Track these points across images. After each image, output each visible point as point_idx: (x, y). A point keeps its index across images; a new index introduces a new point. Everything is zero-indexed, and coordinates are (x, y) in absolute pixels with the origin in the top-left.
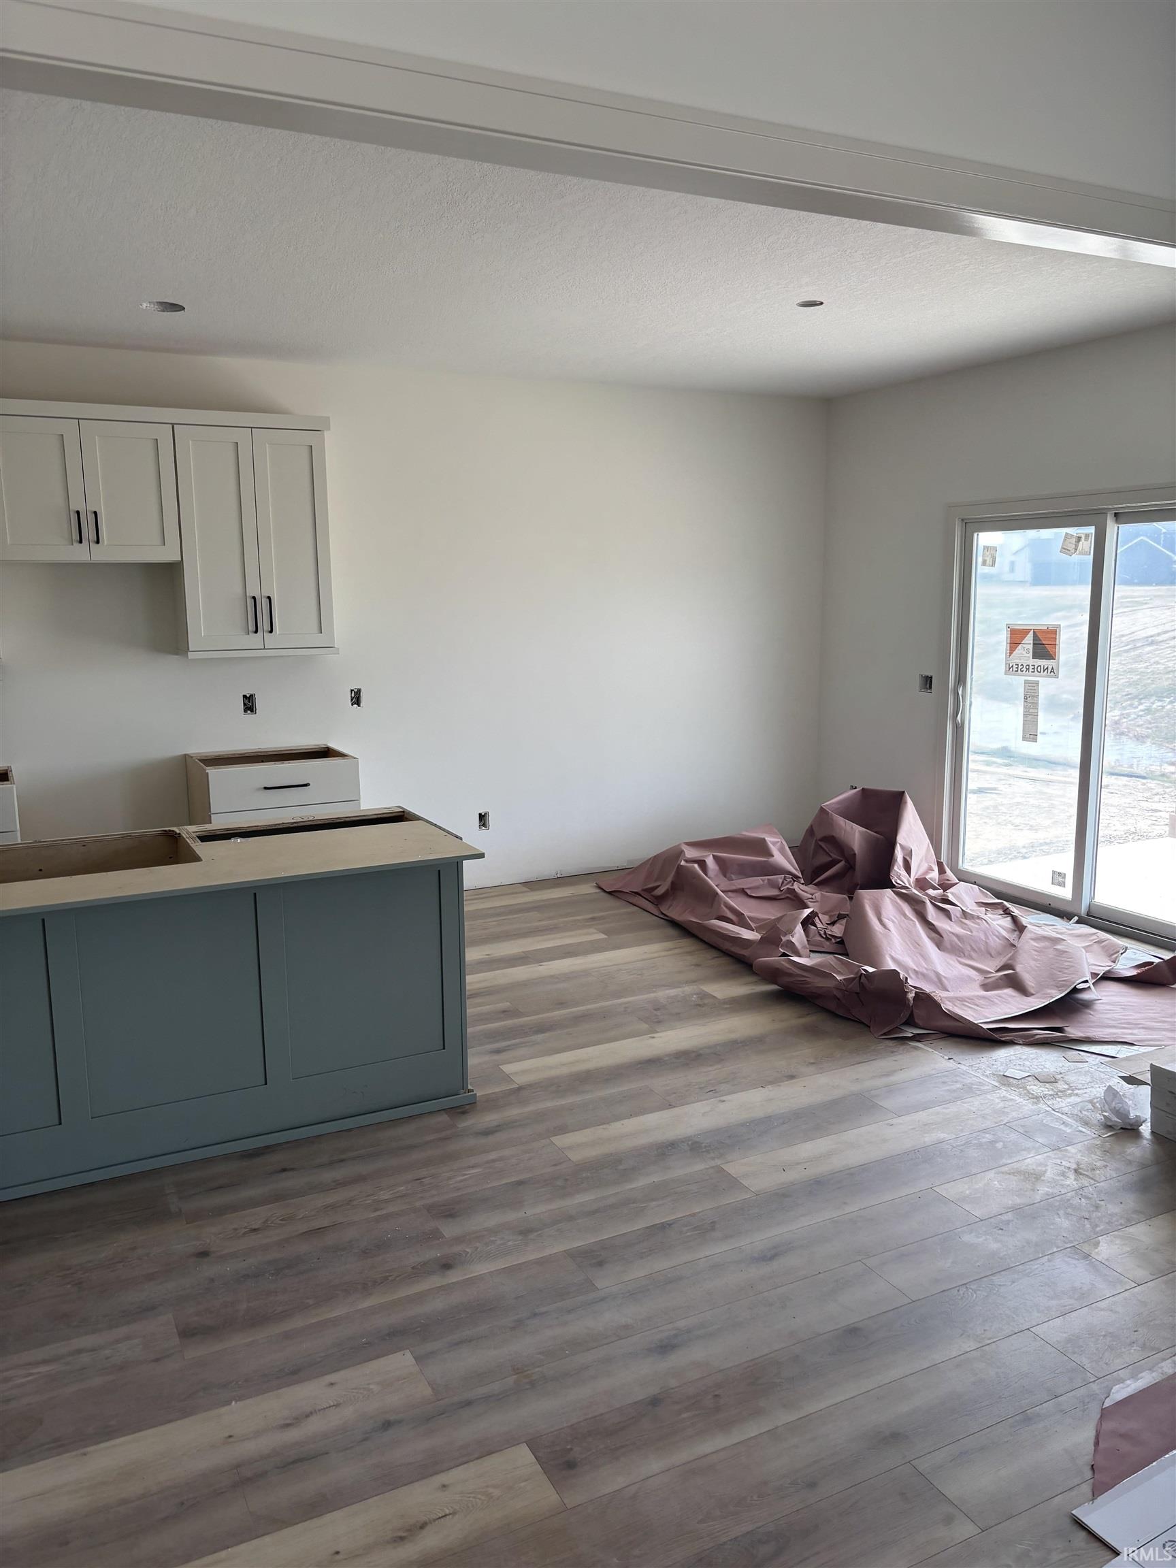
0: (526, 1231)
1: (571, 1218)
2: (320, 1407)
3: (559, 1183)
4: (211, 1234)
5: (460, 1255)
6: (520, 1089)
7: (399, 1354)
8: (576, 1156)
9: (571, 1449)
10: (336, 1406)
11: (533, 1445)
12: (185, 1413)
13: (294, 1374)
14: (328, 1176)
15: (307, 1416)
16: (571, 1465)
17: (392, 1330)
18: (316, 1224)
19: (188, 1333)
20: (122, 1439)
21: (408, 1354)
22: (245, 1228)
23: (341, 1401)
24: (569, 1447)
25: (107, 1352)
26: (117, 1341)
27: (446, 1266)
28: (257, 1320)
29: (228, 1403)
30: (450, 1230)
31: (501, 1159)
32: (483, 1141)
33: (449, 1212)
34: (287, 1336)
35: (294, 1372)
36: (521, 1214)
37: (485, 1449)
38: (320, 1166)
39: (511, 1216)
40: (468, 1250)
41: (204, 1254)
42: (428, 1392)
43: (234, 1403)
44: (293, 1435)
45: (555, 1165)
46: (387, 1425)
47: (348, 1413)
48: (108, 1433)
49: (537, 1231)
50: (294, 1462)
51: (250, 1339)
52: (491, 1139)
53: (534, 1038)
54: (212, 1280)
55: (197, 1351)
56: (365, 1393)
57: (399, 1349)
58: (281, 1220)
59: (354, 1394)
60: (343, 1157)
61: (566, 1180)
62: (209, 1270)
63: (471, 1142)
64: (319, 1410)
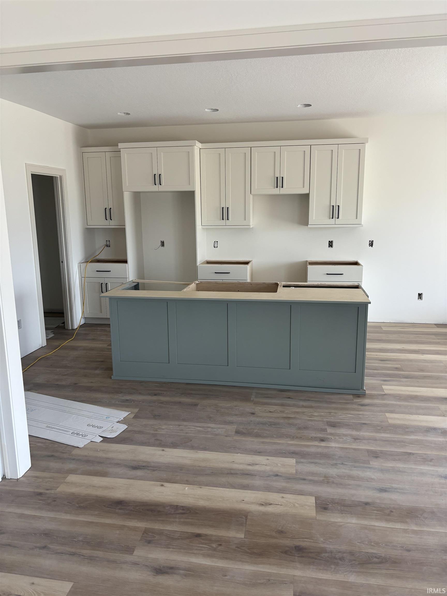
0: (356, 439)
1: (376, 440)
2: (261, 464)
3: (379, 428)
4: (258, 409)
5: (329, 438)
6: (385, 395)
7: (292, 459)
8: (390, 421)
9: (329, 505)
10: (266, 465)
11: (317, 498)
12: (226, 452)
13: (259, 453)
14: (302, 403)
15: (256, 465)
16: (325, 509)
17: (294, 452)
18: (289, 416)
19: (238, 432)
20: (208, 452)
21: (295, 460)
22: (268, 410)
23: (268, 464)
24: (328, 504)
25: (215, 430)
26: (219, 428)
27: (322, 440)
28: (257, 436)
29: (238, 453)
30: (330, 430)
31: (363, 415)
32: (360, 407)
33: (333, 425)
34: (263, 443)
35: (259, 452)
36: (358, 433)
37: (301, 493)
38: (301, 400)
39: (354, 433)
40: (332, 438)
41: (253, 414)
42: (295, 472)
43: (239, 454)
44: (250, 468)
45: (381, 422)
46: (277, 475)
47: (268, 468)
48: (205, 449)
49: (360, 440)
50: (245, 474)
51: (253, 440)
52: (362, 408)
53: (402, 379)
54: (251, 421)
55: (237, 438)
56: (276, 465)
57: (293, 458)
58: (280, 411)
59: (272, 464)
60: (309, 399)
61: (382, 428)
62: (252, 418)
63: (355, 406)
64: (260, 464)
